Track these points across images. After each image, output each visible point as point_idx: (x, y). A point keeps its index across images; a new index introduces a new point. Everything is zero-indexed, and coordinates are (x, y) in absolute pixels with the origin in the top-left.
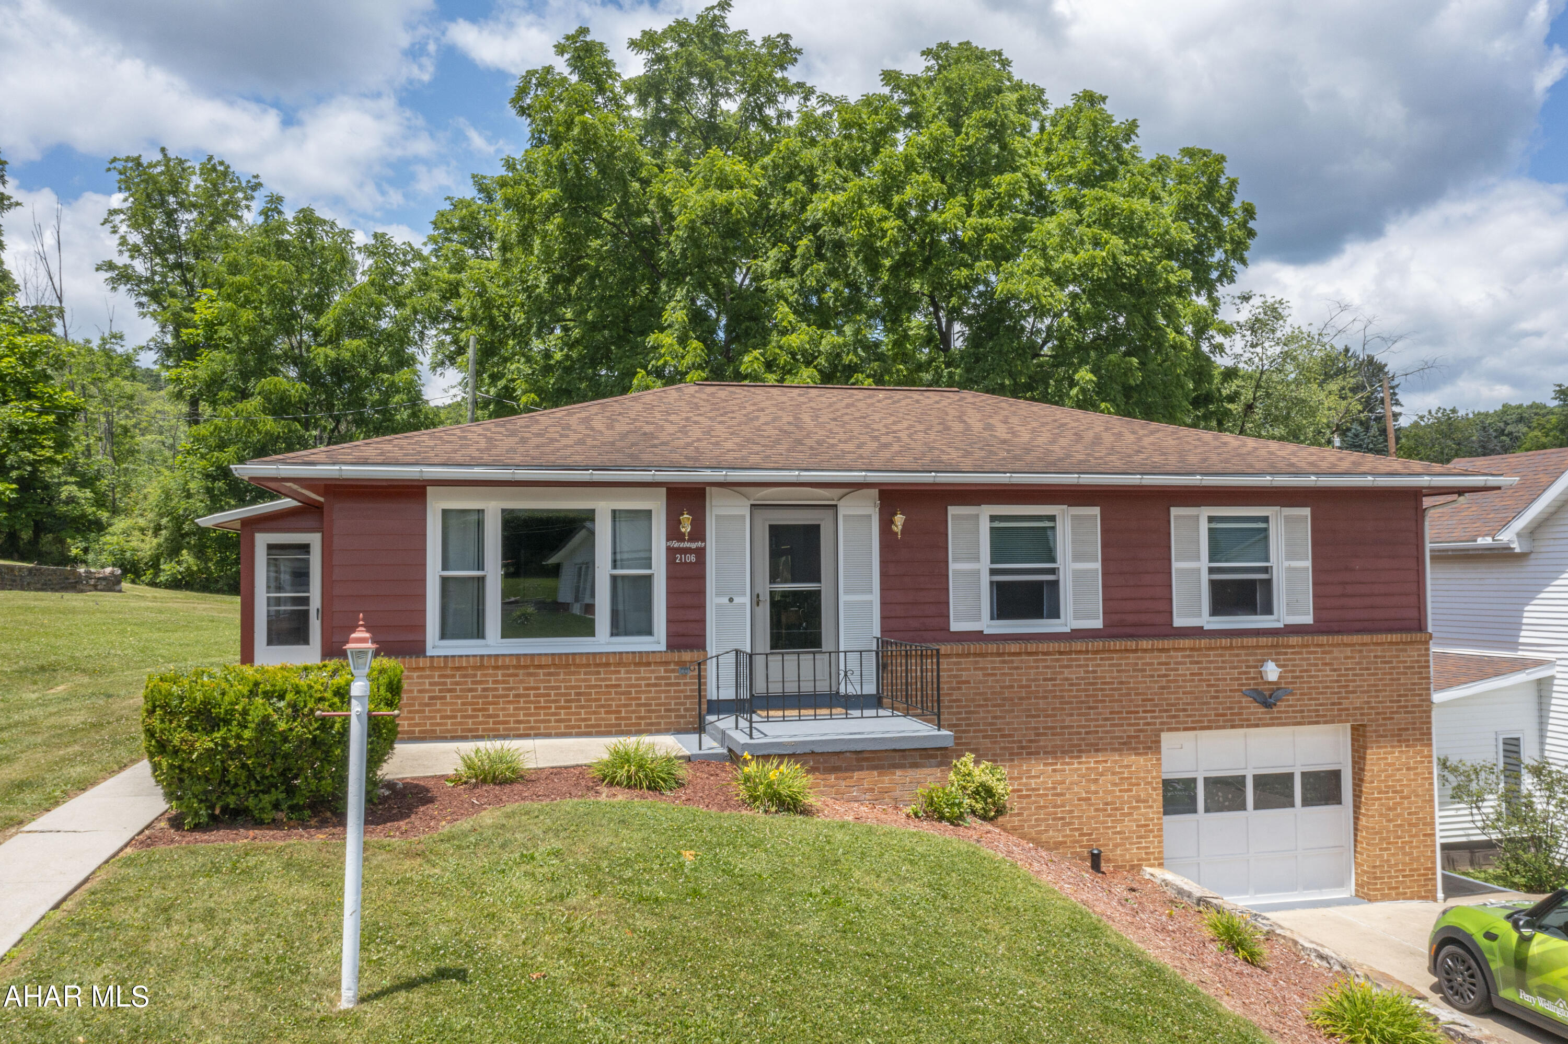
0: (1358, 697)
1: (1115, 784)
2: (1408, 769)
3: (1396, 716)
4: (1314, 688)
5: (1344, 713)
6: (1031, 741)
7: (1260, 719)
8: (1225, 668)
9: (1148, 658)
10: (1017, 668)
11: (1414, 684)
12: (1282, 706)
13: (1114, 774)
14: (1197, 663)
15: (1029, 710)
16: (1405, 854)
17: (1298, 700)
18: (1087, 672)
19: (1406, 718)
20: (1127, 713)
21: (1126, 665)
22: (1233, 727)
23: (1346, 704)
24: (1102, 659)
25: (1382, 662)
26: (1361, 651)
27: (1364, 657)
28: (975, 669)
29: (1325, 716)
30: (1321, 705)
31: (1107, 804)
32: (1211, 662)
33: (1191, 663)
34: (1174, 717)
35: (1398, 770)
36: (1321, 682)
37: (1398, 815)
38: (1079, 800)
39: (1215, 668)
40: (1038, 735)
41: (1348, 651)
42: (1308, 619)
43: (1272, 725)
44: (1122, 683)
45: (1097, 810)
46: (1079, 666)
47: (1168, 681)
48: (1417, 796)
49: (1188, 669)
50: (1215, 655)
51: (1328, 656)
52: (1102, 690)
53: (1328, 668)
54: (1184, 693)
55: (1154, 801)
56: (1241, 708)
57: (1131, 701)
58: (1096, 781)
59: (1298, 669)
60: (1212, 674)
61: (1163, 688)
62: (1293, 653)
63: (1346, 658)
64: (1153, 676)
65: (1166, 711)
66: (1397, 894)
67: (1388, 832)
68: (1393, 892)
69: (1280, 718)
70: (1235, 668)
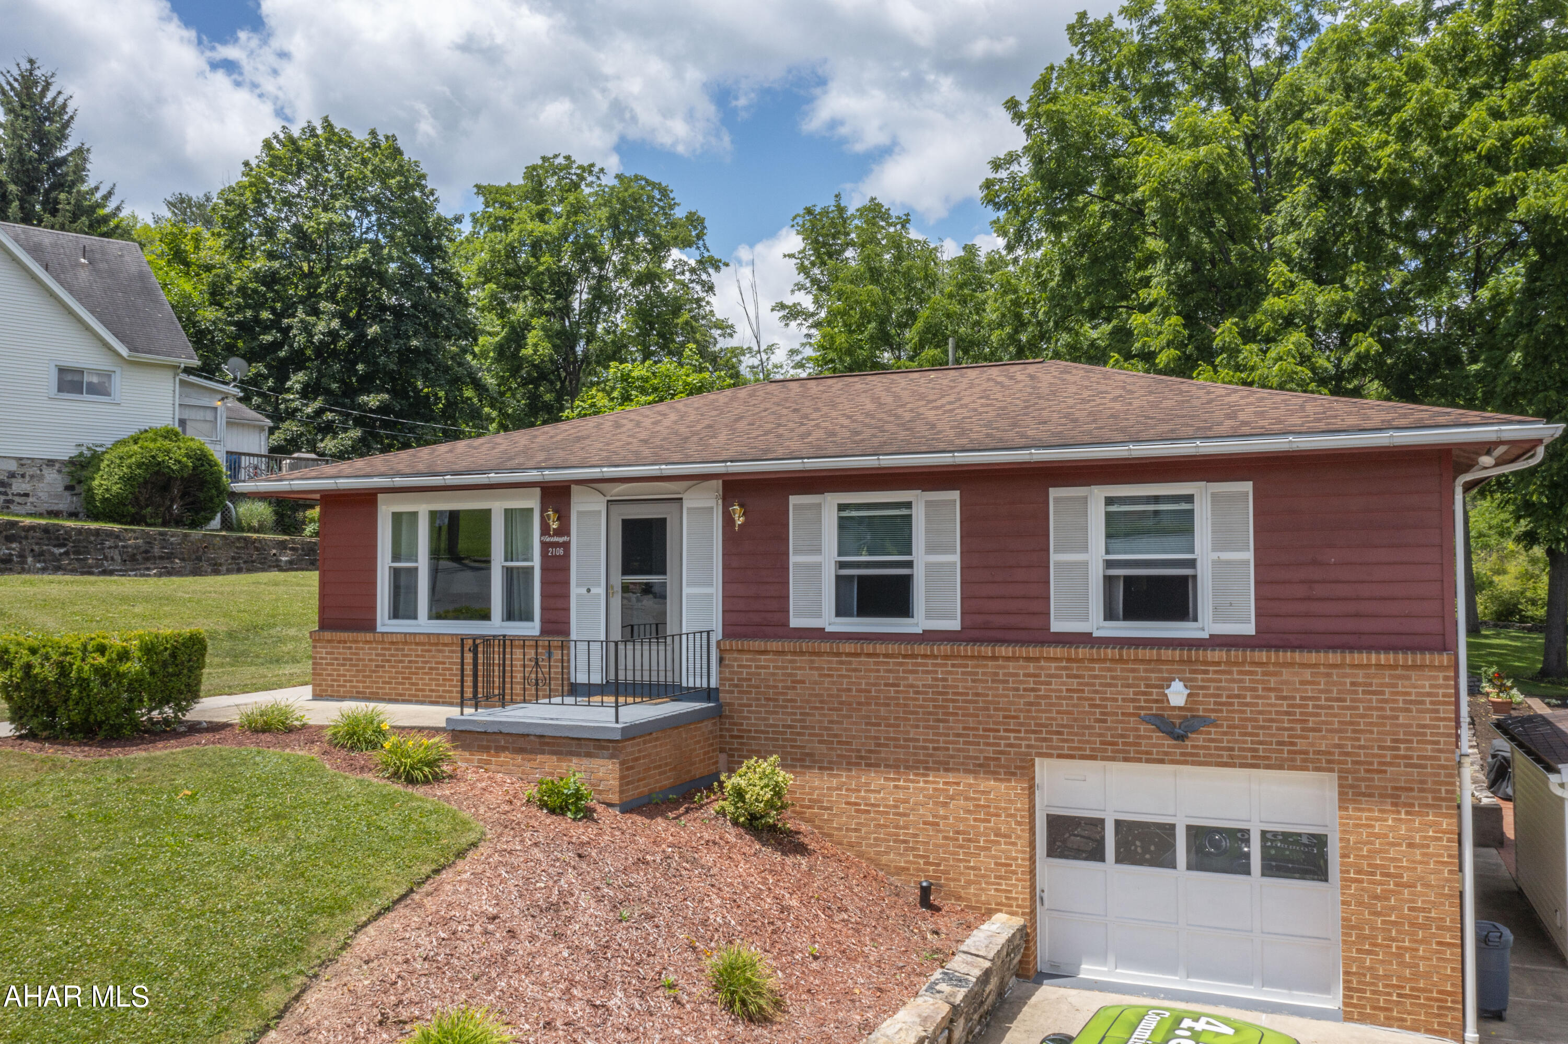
0: (1323, 738)
1: (969, 812)
2: (1410, 845)
3: (1389, 769)
4: (1250, 720)
5: (1298, 757)
6: (870, 751)
7: (1166, 753)
8: (1116, 686)
9: (1012, 667)
10: (855, 670)
11: (1424, 726)
12: (1197, 739)
13: (967, 799)
14: (1076, 677)
15: (869, 717)
16: (1402, 964)
17: (1225, 734)
18: (936, 679)
19: (1407, 774)
20: (985, 730)
21: (984, 674)
22: (1126, 760)
23: (1301, 744)
24: (953, 666)
25: (1364, 692)
26: (1328, 675)
27: (1335, 684)
28: (811, 668)
29: (1268, 758)
30: (1261, 743)
31: (958, 833)
32: (1095, 677)
33: (1068, 676)
34: (1045, 740)
35: (1393, 844)
36: (1261, 713)
37: (1393, 908)
38: (925, 823)
39: (1101, 685)
40: (879, 745)
41: (1307, 674)
42: (1250, 629)
43: (1185, 763)
44: (977, 695)
45: (945, 838)
46: (927, 672)
47: (1037, 697)
48: (1427, 885)
49: (1064, 684)
50: (1101, 669)
51: (1273, 679)
52: (954, 701)
53: (1273, 695)
54: (1058, 712)
55: (1019, 837)
56: (1139, 737)
57: (989, 716)
58: (945, 805)
59: (1225, 693)
60: (1096, 692)
61: (1031, 704)
62: (1216, 672)
63: (1302, 683)
64: (1017, 689)
65: (1034, 732)
66: (1387, 1018)
67: (1372, 928)
68: (1382, 1015)
69: (1197, 755)
70: (1129, 686)
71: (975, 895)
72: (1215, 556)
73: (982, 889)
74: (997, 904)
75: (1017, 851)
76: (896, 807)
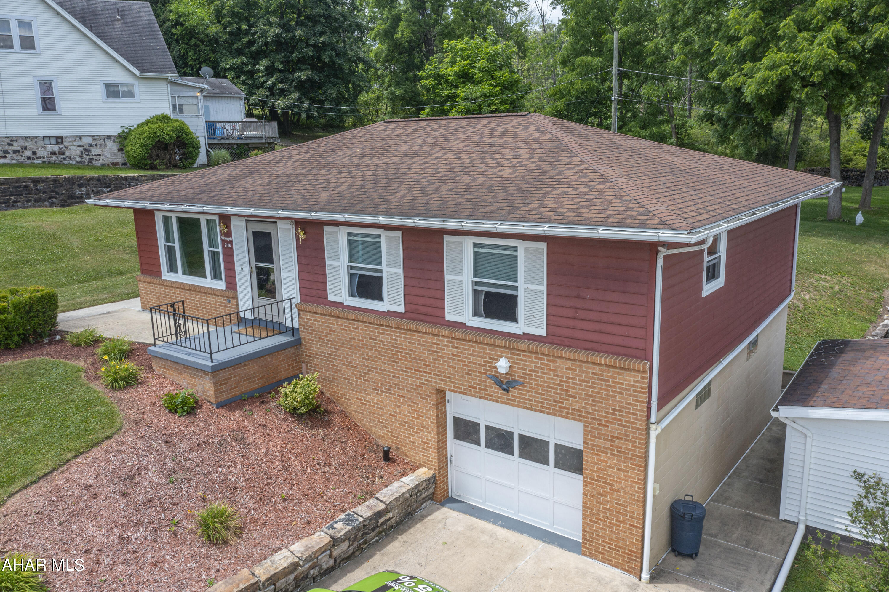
0: (577, 402)
1: (409, 412)
2: (619, 469)
3: (610, 425)
4: (541, 386)
5: (564, 411)
7: (499, 397)
8: (475, 356)
9: (427, 338)
10: (356, 328)
11: (629, 404)
12: (514, 392)
13: (408, 405)
14: (456, 348)
15: (363, 355)
16: (611, 531)
17: (528, 391)
18: (392, 339)
19: (619, 429)
20: (415, 370)
21: (414, 339)
22: (480, 397)
23: (565, 404)
24: (400, 333)
25: (599, 379)
26: (580, 366)
27: (584, 372)
28: (337, 325)
29: (548, 408)
30: (546, 399)
31: (405, 422)
32: (465, 349)
33: (453, 347)
34: (442, 380)
35: (610, 467)
36: (546, 382)
37: (608, 501)
38: (391, 415)
39: (468, 354)
40: (369, 370)
41: (570, 364)
42: (543, 332)
43: (508, 404)
44: (411, 350)
45: (400, 424)
46: (388, 334)
47: (439, 356)
48: (625, 493)
49: (451, 351)
50: (468, 345)
51: (552, 364)
52: (401, 352)
53: (552, 373)
54: (448, 366)
55: (432, 430)
56: (486, 386)
57: (417, 363)
58: (399, 407)
59: (528, 369)
60: (466, 358)
61: (435, 359)
62: (524, 356)
63: (567, 369)
64: (429, 350)
65: (438, 375)
66: (602, 558)
67: (598, 510)
68: (600, 556)
69: (514, 401)
70: (481, 357)
71: (414, 456)
72: (526, 286)
73: (416, 453)
74: (424, 462)
75: (432, 437)
76: (378, 404)
